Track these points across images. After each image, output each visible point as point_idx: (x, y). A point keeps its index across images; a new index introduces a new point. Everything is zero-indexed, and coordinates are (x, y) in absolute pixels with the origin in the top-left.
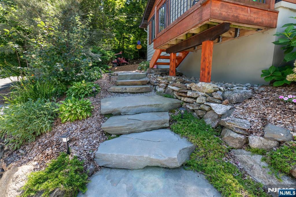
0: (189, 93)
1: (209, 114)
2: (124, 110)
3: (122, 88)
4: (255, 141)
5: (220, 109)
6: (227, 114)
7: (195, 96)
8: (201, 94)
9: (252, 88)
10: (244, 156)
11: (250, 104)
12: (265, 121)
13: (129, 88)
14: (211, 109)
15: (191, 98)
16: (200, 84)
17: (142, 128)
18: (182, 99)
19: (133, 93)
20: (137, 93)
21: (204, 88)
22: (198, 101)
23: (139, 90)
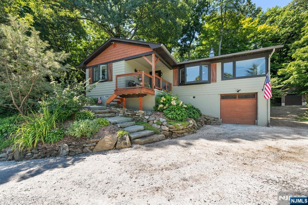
0: (137, 114)
1: (145, 119)
2: (118, 122)
3: (103, 115)
4: (155, 121)
5: (147, 117)
6: (149, 118)
7: (139, 115)
8: (141, 114)
9: (151, 112)
10: (154, 125)
11: (153, 115)
12: (156, 118)
13: (107, 115)
14: (145, 118)
15: (138, 116)
16: (140, 111)
17: (130, 125)
18: (134, 117)
19: (109, 117)
20: (111, 117)
21: (141, 112)
22: (140, 116)
23: (111, 115)
